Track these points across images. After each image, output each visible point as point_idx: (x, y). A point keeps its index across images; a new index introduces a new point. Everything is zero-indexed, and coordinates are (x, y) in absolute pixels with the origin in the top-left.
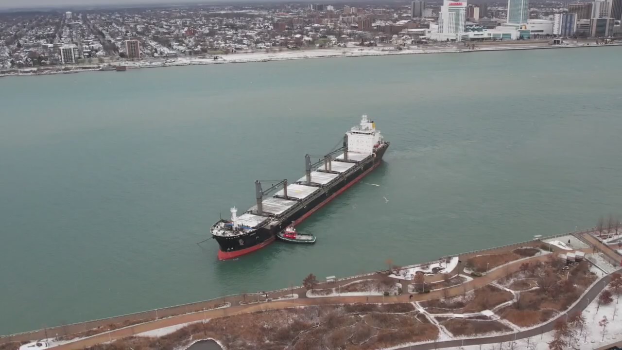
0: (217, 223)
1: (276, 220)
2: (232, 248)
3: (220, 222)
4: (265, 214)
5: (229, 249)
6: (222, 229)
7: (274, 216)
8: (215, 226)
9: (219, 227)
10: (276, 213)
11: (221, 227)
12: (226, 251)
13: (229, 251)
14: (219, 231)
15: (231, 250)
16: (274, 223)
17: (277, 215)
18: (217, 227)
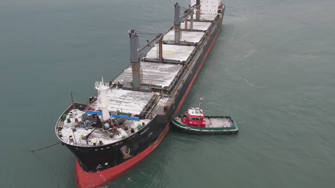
0: (67, 113)
1: (166, 97)
2: (106, 164)
3: (72, 108)
4: (146, 88)
5: (99, 166)
6: (79, 125)
7: (160, 90)
8: (63, 119)
9: (72, 120)
10: (163, 85)
11: (76, 120)
12: (95, 171)
13: (101, 170)
14: (74, 130)
15: (105, 168)
16: (163, 102)
17: (166, 87)
18: (69, 121)
